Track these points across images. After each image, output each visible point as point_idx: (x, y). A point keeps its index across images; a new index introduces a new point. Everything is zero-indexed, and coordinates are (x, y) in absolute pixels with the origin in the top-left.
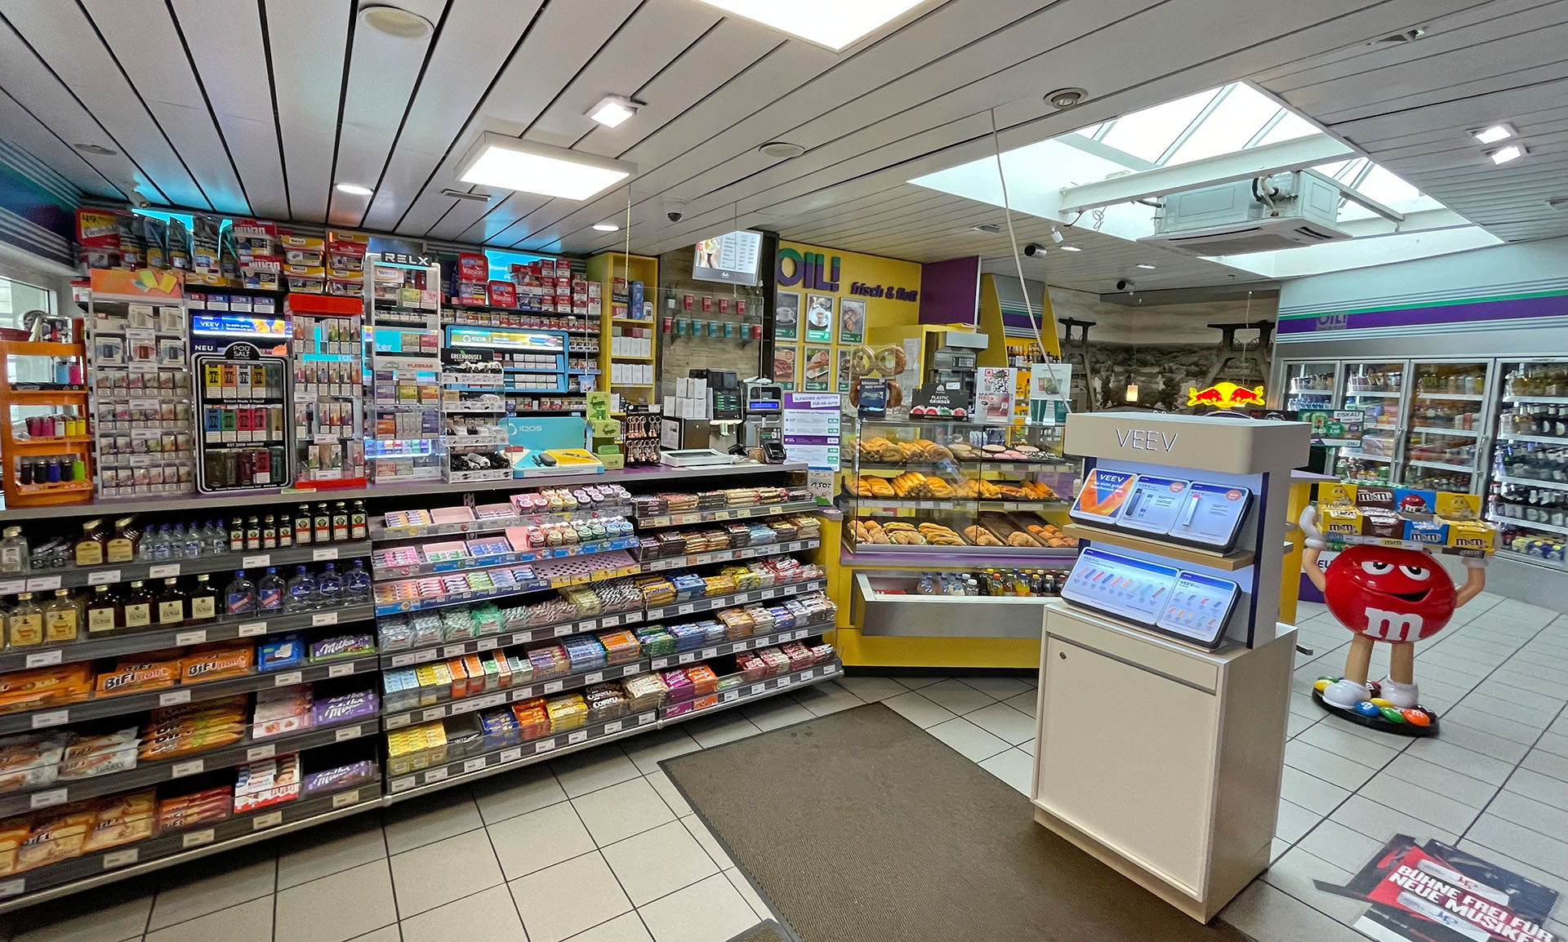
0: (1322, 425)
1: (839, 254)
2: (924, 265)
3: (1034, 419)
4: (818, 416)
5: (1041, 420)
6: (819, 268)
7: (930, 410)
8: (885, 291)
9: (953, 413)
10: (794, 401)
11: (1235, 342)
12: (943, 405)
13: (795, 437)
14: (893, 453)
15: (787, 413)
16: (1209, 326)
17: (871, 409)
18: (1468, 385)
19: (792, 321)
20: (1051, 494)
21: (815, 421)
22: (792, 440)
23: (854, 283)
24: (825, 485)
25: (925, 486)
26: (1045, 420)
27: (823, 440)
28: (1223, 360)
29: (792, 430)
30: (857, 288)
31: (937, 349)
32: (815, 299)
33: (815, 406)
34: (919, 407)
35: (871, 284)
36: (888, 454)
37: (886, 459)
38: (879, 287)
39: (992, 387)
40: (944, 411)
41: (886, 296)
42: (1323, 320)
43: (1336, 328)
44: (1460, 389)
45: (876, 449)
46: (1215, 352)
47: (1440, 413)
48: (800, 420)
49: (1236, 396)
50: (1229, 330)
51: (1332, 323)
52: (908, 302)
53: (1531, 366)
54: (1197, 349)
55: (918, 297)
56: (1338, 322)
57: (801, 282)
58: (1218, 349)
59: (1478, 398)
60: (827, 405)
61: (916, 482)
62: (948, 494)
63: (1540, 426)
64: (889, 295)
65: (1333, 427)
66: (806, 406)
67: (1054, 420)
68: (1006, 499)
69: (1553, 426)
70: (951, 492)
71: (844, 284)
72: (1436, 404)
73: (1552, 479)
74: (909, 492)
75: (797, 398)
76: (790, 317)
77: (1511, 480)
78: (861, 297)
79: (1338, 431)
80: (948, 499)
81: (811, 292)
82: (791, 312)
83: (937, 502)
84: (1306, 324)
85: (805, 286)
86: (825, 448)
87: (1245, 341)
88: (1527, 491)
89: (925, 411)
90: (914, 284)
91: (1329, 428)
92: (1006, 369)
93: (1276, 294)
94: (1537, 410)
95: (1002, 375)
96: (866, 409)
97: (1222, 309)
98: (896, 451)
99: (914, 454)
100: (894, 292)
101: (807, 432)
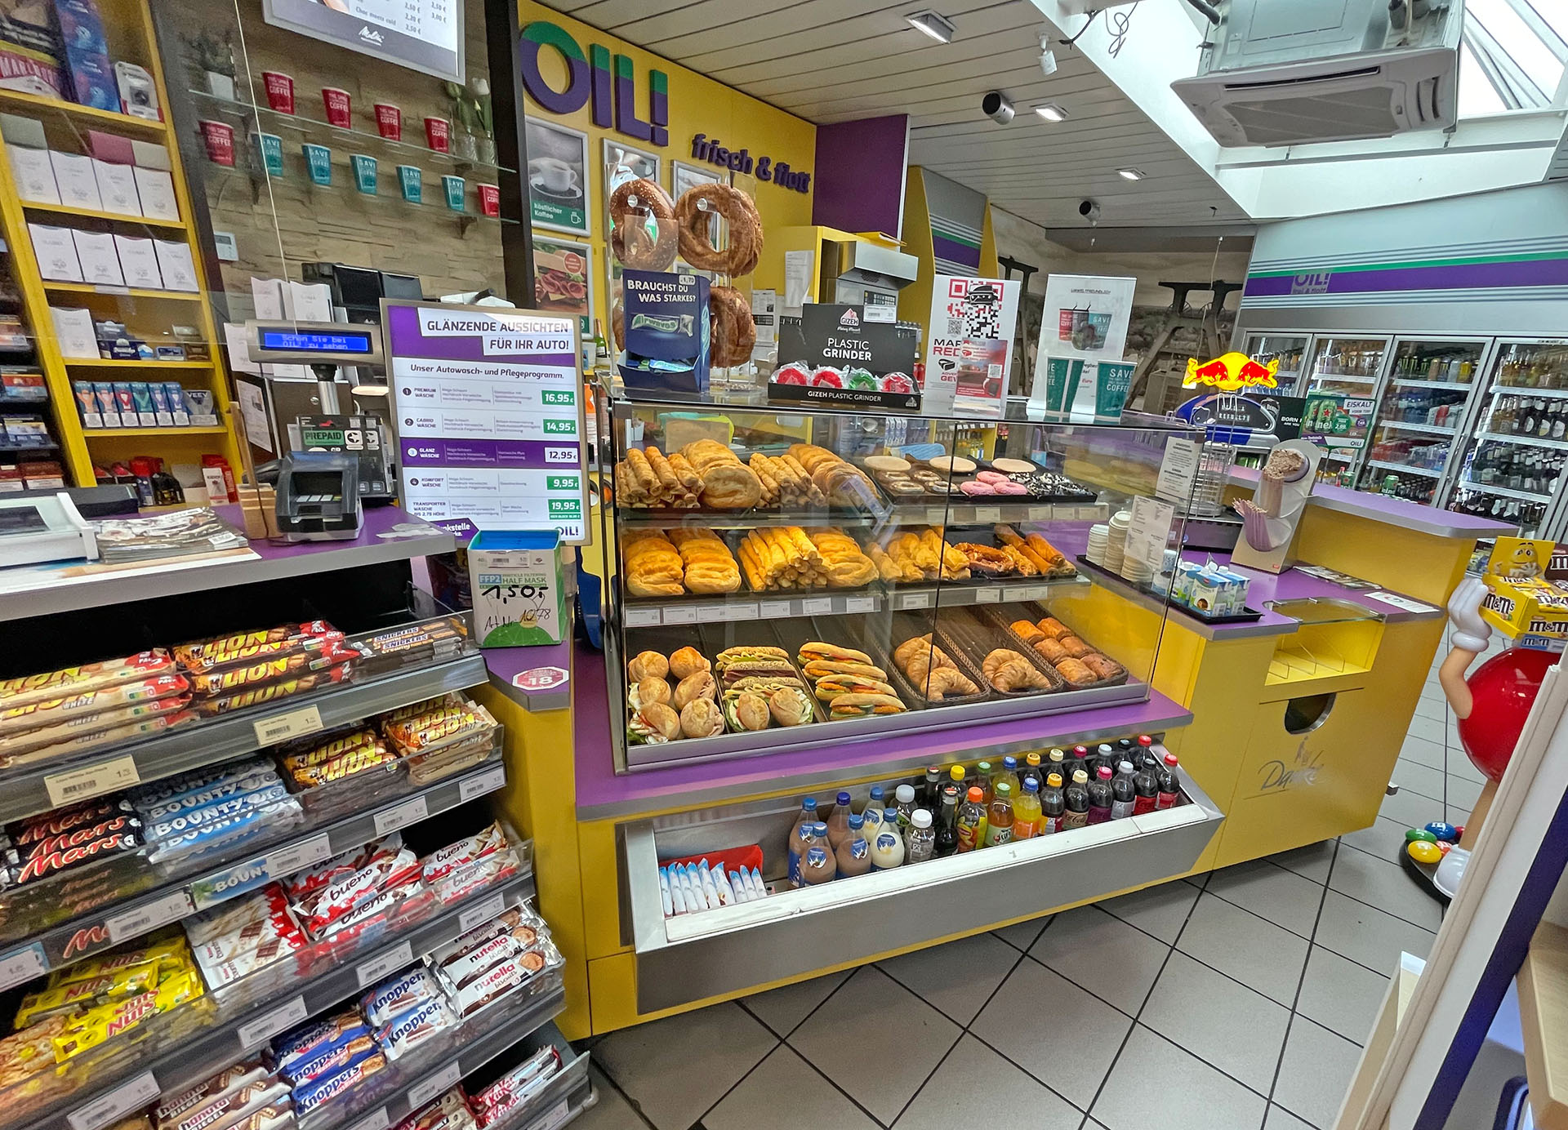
0: (1329, 418)
1: (664, 67)
2: (821, 128)
3: (1053, 405)
4: (506, 383)
5: (1068, 409)
6: (624, 88)
7: (824, 375)
8: (755, 164)
9: (880, 384)
10: (425, 332)
11: (1186, 306)
12: (856, 364)
13: (440, 444)
14: (732, 486)
15: (403, 367)
16: (1161, 284)
17: (658, 365)
18: (1453, 371)
19: (572, 192)
20: (1061, 564)
21: (501, 396)
22: (430, 453)
23: (697, 137)
24: (528, 590)
25: (812, 563)
26: (1074, 408)
27: (529, 453)
28: (1170, 329)
29: (427, 422)
30: (704, 146)
31: (840, 273)
32: (620, 153)
33: (495, 351)
34: (794, 366)
35: (730, 145)
36: (720, 488)
37: (716, 502)
38: (744, 152)
39: (965, 325)
40: (858, 379)
41: (758, 176)
42: (1301, 280)
43: (1315, 291)
44: (1442, 376)
45: (688, 475)
46: (1162, 318)
47: (1414, 405)
48: (449, 394)
49: (1245, 374)
50: (1181, 290)
51: (1311, 284)
52: (794, 192)
53: (1522, 348)
54: (1143, 313)
55: (811, 186)
56: (1318, 283)
57: (586, 108)
58: (1167, 314)
59: (1461, 387)
60: (534, 351)
61: (793, 554)
62: (865, 575)
63: (1523, 424)
64: (762, 174)
65: (1341, 420)
66: (467, 349)
67: (1093, 410)
68: (979, 576)
69: (1537, 425)
70: (868, 573)
71: (679, 133)
72: (1409, 393)
73: (1521, 488)
74: (775, 580)
75: (431, 323)
76: (569, 184)
77: (1475, 487)
78: (713, 167)
79: (1344, 427)
80: (861, 590)
81: (610, 136)
82: (569, 172)
83: (838, 600)
84: (1279, 284)
85: (595, 121)
86: (535, 477)
87: (1196, 306)
88: (1492, 499)
89: (810, 376)
90: (804, 163)
91: (1335, 422)
92: (996, 283)
93: (1247, 245)
94: (1524, 404)
95: (986, 296)
96: (644, 367)
97: (1178, 263)
98: (742, 480)
99: (783, 489)
100: (771, 168)
101: (479, 427)
